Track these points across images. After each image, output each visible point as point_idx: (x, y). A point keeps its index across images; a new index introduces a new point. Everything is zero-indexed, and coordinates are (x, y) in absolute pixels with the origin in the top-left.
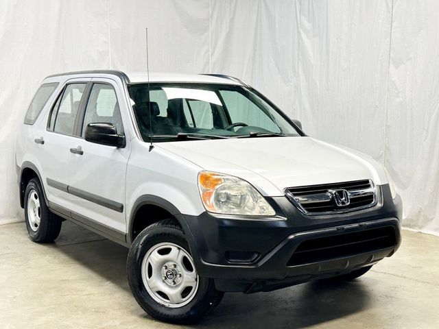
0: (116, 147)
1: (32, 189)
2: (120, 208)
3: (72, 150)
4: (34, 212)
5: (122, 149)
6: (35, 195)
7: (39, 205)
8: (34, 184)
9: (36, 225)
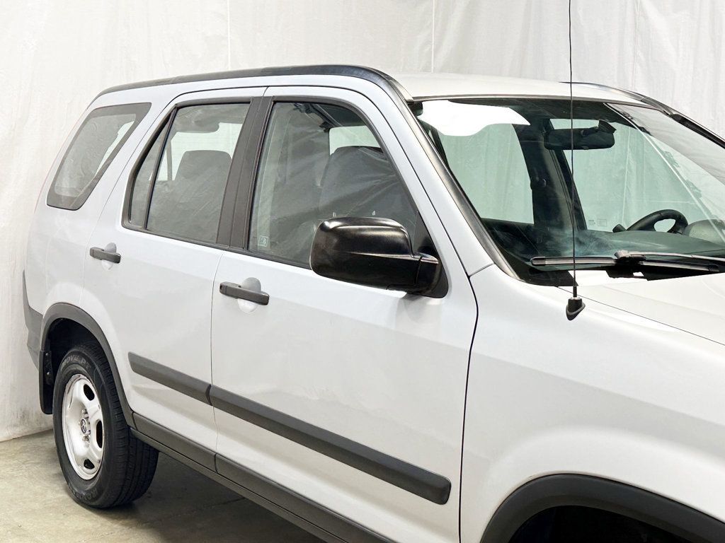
0: (403, 294)
1: (80, 372)
2: (436, 490)
3: (226, 290)
4: (84, 430)
5: (434, 302)
6: (87, 390)
7: (99, 416)
8: (83, 361)
9: (88, 464)
